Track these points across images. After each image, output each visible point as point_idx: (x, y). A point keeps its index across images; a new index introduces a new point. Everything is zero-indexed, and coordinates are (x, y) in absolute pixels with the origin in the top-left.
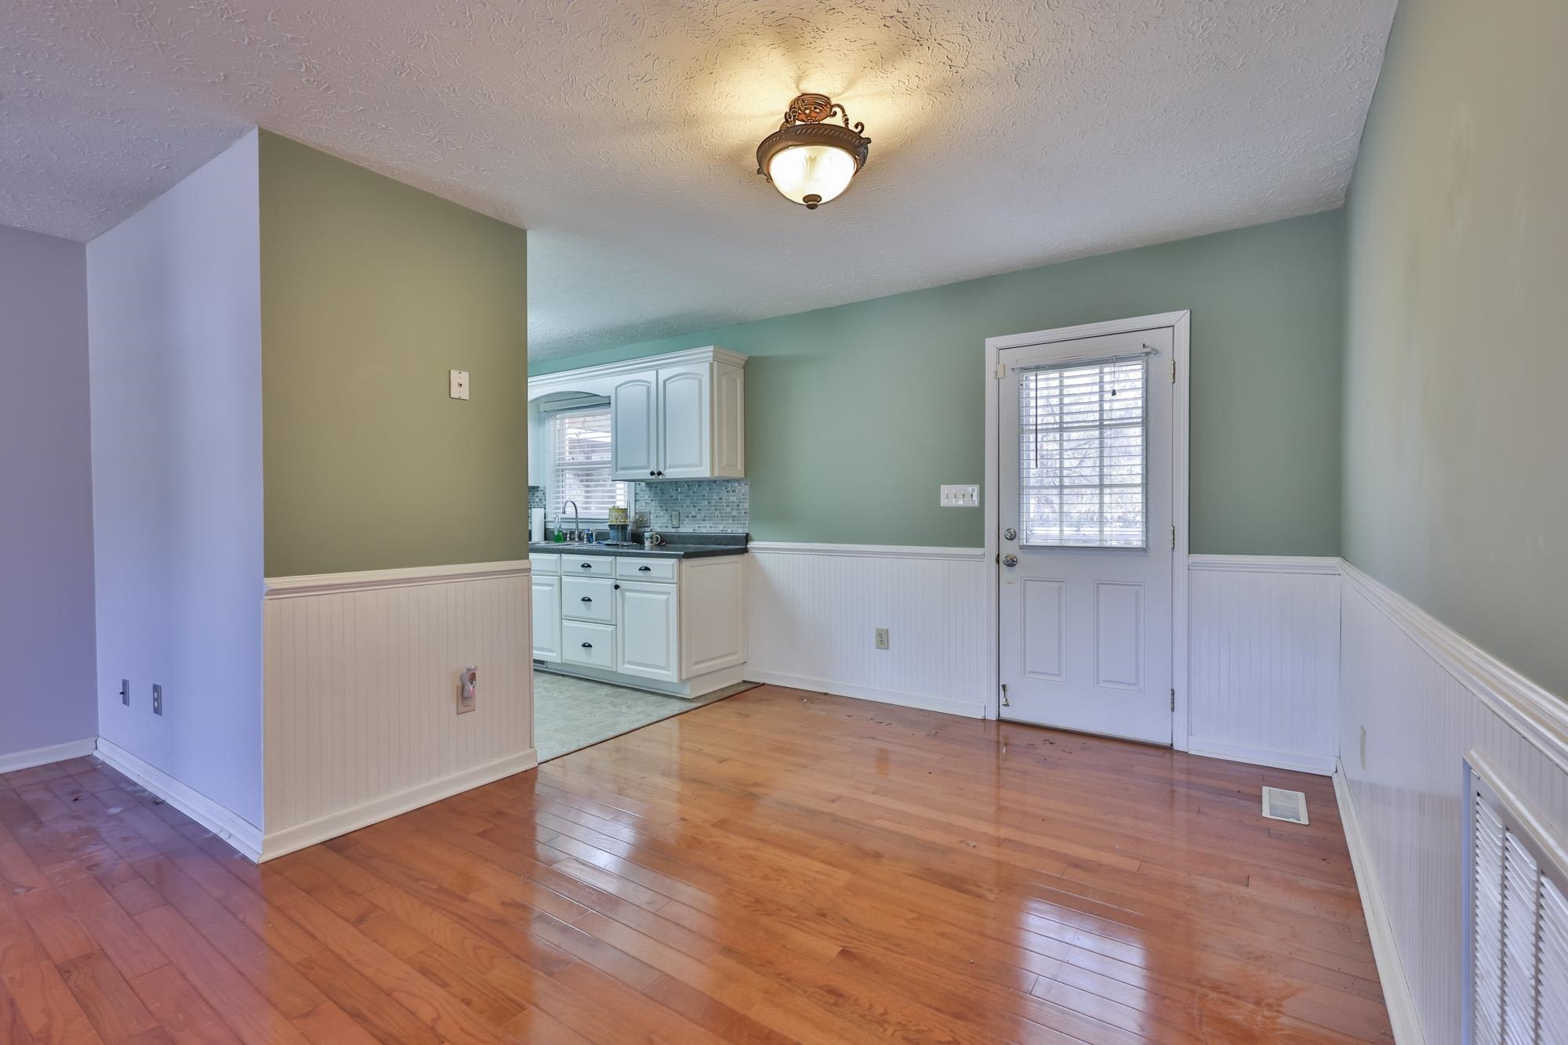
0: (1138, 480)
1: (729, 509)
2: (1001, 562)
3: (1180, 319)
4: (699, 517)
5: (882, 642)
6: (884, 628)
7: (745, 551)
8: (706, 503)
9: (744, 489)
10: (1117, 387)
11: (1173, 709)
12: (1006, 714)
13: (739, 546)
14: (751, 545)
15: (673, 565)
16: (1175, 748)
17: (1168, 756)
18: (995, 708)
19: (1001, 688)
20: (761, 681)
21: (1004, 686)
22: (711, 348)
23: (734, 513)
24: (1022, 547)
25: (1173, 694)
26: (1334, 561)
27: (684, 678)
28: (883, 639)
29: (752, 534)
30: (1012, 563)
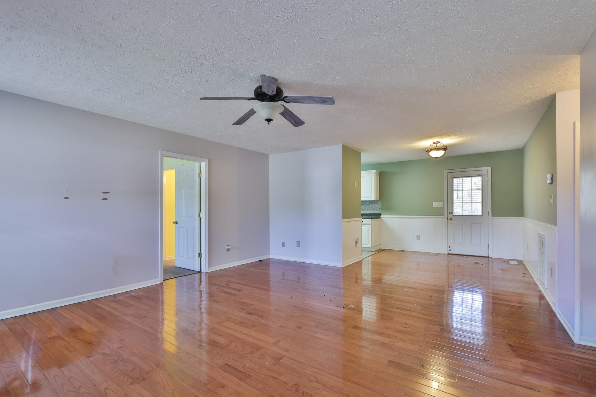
0: (480, 201)
1: (375, 208)
2: (448, 219)
3: (489, 169)
4: (366, 210)
5: (418, 238)
6: (419, 234)
7: (380, 218)
8: (368, 206)
9: (379, 203)
10: (476, 182)
11: (489, 249)
12: (450, 252)
13: (378, 216)
14: (381, 216)
15: (370, 221)
16: (489, 257)
17: (488, 258)
18: (447, 251)
19: (449, 247)
20: (385, 249)
21: (450, 246)
22: (376, 170)
23: (377, 209)
24: (454, 216)
25: (489, 245)
26: (522, 217)
27: (372, 246)
28: (418, 237)
29: (382, 214)
30: (451, 219)
